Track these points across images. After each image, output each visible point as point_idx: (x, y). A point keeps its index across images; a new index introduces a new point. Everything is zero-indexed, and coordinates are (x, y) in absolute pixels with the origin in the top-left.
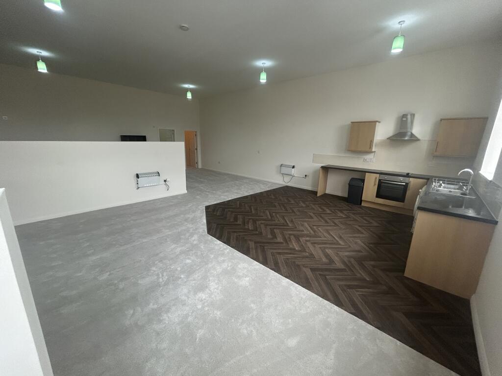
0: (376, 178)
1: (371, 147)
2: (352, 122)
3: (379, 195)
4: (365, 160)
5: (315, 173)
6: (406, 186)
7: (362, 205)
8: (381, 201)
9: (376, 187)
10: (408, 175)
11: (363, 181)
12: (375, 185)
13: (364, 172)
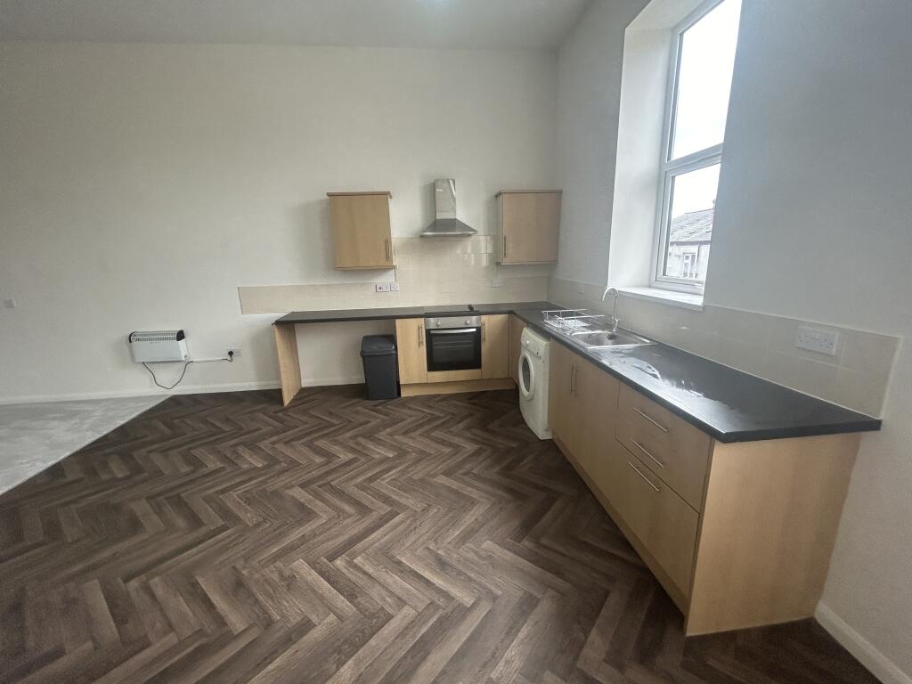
0: (419, 328)
1: (388, 257)
2: (329, 195)
3: (433, 365)
4: (378, 289)
5: (259, 340)
6: (477, 336)
7: (402, 395)
8: (438, 376)
9: (424, 348)
10: (471, 311)
11: (392, 339)
12: (420, 343)
13: (390, 318)
